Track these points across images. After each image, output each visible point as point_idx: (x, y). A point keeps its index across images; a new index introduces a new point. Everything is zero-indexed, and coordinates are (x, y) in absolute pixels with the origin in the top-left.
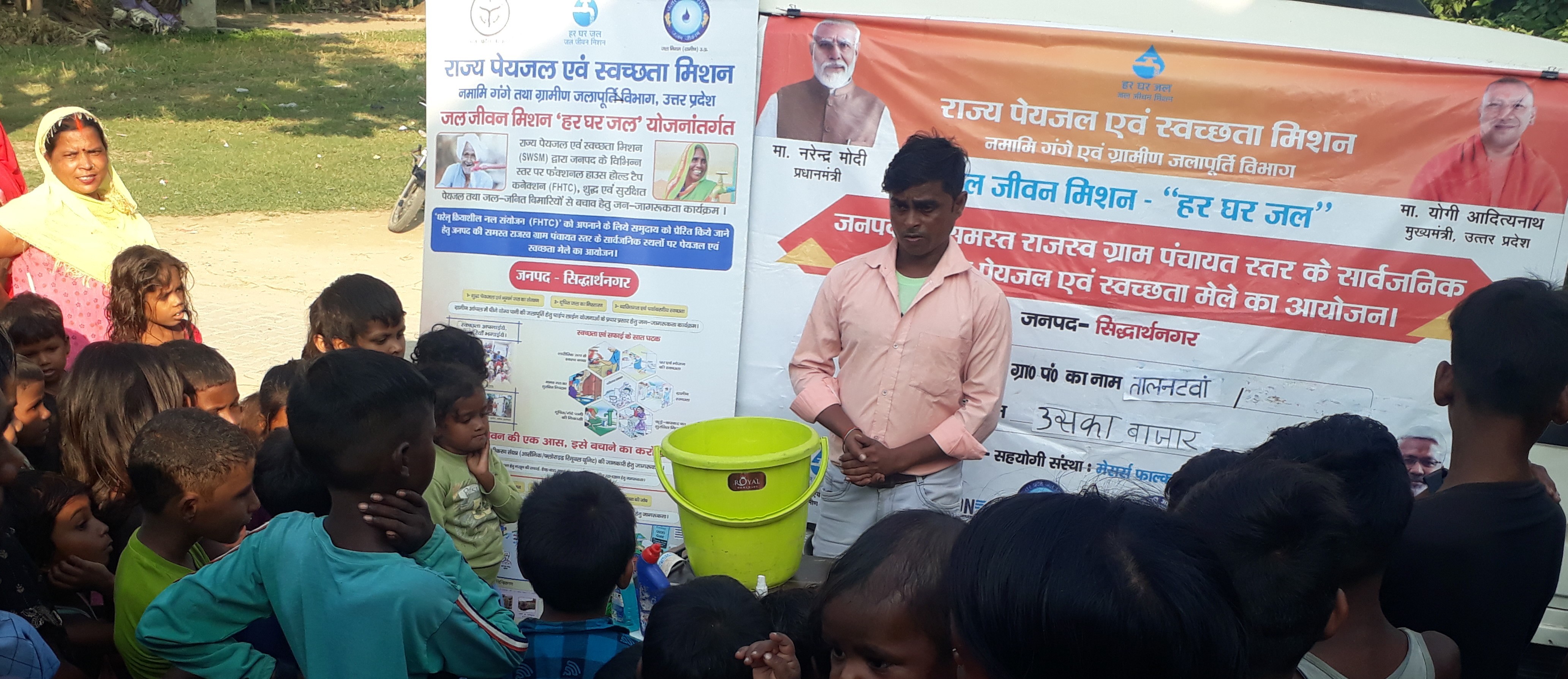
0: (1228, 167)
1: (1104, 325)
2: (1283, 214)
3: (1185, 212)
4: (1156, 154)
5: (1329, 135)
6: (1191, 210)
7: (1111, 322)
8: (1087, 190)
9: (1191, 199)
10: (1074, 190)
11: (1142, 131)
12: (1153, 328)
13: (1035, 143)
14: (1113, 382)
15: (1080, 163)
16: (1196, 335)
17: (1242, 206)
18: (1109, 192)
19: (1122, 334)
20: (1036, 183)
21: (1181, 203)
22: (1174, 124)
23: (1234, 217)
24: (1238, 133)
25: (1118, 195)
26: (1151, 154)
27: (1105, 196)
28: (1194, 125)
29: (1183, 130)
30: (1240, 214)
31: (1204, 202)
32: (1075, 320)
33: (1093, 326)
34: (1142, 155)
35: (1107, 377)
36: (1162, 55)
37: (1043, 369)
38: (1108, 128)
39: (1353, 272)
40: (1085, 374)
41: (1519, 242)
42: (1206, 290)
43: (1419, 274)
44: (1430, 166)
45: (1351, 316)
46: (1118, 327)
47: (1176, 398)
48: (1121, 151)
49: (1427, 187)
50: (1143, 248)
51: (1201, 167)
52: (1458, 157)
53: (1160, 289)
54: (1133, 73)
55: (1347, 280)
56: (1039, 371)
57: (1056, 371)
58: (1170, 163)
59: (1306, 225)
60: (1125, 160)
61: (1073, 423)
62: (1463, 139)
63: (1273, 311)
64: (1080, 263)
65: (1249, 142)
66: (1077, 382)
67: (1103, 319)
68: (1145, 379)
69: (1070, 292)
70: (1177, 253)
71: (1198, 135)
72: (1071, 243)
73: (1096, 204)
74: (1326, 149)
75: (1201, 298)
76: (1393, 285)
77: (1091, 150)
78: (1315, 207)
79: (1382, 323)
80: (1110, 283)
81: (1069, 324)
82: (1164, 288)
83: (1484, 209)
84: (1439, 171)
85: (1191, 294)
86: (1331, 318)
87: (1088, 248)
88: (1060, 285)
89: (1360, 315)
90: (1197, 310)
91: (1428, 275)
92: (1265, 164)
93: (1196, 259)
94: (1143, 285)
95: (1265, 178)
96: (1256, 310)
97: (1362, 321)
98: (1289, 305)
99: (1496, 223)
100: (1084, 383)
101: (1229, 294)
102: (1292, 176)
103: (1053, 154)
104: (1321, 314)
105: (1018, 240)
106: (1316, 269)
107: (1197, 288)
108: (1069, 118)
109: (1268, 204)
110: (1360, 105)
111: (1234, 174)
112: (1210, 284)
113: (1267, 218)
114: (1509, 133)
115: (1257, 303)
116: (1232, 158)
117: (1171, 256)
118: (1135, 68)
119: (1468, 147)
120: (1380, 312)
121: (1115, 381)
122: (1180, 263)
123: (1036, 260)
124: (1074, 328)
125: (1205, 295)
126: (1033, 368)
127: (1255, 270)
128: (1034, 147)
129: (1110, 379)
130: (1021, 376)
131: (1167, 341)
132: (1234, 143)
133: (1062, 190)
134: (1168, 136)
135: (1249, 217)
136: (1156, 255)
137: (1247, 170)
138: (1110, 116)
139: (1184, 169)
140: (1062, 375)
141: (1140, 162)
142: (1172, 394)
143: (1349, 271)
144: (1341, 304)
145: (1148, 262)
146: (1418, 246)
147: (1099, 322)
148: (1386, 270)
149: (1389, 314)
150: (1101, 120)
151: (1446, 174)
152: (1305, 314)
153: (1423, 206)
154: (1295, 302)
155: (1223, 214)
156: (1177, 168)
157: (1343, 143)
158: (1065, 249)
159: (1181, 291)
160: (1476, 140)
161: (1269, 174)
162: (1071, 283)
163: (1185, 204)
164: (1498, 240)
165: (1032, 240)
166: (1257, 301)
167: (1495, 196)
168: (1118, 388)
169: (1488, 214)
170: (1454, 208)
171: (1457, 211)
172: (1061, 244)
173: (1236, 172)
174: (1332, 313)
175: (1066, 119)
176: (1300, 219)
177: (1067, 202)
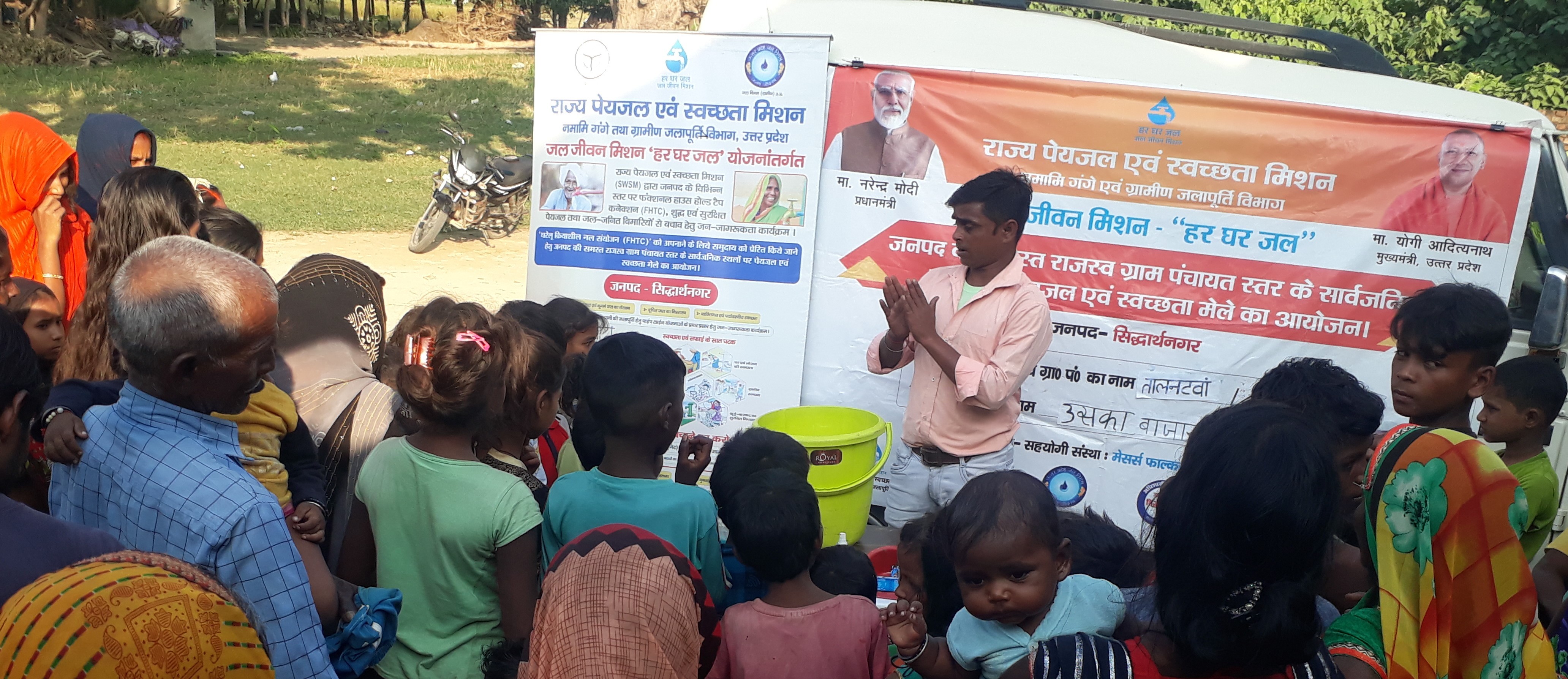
0: (1227, 201)
1: (1120, 334)
2: (1273, 241)
3: (1191, 238)
4: (1167, 189)
5: (1313, 175)
6: (1196, 237)
7: (1126, 331)
8: (1107, 219)
9: (1196, 227)
10: (1096, 218)
11: (1155, 170)
12: (1163, 337)
13: (1063, 178)
14: (1128, 382)
15: (1102, 196)
16: (1199, 343)
17: (1239, 234)
18: (1126, 221)
19: (1136, 341)
20: (1064, 212)
21: (1187, 231)
22: (1182, 164)
23: (1232, 243)
24: (1236, 172)
25: (1133, 223)
26: (1163, 189)
27: (1123, 223)
28: (1199, 165)
29: (1190, 169)
30: (1237, 240)
31: (1207, 230)
32: (1095, 329)
33: (1111, 334)
34: (1155, 189)
35: (1122, 378)
36: (1173, 106)
37: (1068, 371)
38: (1126, 166)
39: (1332, 291)
40: (1104, 376)
41: (1472, 267)
42: (1208, 305)
43: (1388, 293)
44: (1398, 202)
45: (1331, 328)
46: (1132, 335)
47: (1181, 397)
48: (1137, 186)
49: (1395, 219)
50: (1154, 268)
51: (1205, 200)
52: (1421, 195)
53: (1169, 304)
54: (1149, 120)
55: (1327, 297)
56: (1064, 373)
57: (1078, 372)
58: (1178, 197)
59: (1293, 251)
60: (1140, 194)
61: (1093, 418)
62: (1426, 180)
63: (1264, 323)
64: (1101, 281)
65: (1245, 180)
66: (1097, 382)
67: (1119, 329)
68: (1155, 380)
69: (1092, 305)
70: (1184, 273)
71: (1203, 173)
72: (1093, 263)
73: (1115, 231)
74: (1310, 186)
75: (1204, 312)
76: (1366, 302)
77: (1111, 185)
78: (1301, 235)
79: (1357, 334)
80: (1126, 298)
81: (1090, 332)
82: (1172, 303)
83: (1442, 239)
84: (1405, 206)
85: (1195, 308)
86: (1314, 329)
87: (1107, 268)
88: (1083, 300)
89: (1338, 327)
90: (1200, 321)
91: (1395, 294)
92: (1259, 199)
93: (1200, 278)
94: (1154, 300)
95: (1259, 211)
96: (1250, 322)
97: (1340, 332)
98: (1279, 318)
99: (1452, 251)
100: (1103, 383)
101: (1228, 309)
102: (1281, 209)
103: (1079, 187)
104: (1305, 326)
105: (1048, 260)
106: (1301, 288)
107: (1201, 303)
108: (1093, 157)
109: (1261, 233)
110: (1340, 150)
111: (1233, 207)
112: (1211, 299)
113: (1260, 244)
114: (1463, 176)
115: (1251, 316)
116: (1231, 192)
117: (1178, 275)
118: (1150, 116)
119: (1429, 187)
120: (1355, 324)
121: (1130, 382)
122: (1186, 281)
123: (1062, 278)
124: (1095, 336)
125: (1207, 309)
126: (1059, 370)
127: (1249, 288)
128: (1062, 181)
129: (1125, 380)
130: (1048, 377)
131: (1174, 347)
132: (1233, 180)
133: (1086, 218)
134: (1177, 174)
135: (1245, 243)
136: (1166, 274)
137: (1244, 204)
138: (1128, 156)
139: (1190, 202)
140: (1084, 376)
141: (1153, 195)
142: (1178, 393)
143: (1329, 289)
144: (1322, 318)
145: (1159, 280)
146: (1387, 269)
147: (1116, 331)
148: (1360, 289)
149: (1363, 326)
150: (1120, 159)
151: (1411, 209)
152: (1292, 325)
153: (1392, 236)
154: (1283, 316)
155: (1223, 240)
156: (1185, 201)
157: (1325, 182)
158: (1088, 269)
159: (1187, 305)
160: (1436, 181)
161: (1262, 207)
162: (1092, 298)
163: (1190, 232)
164: (1454, 266)
165: (1060, 261)
166: (1252, 315)
167: (1452, 227)
168: (1132, 387)
169: (1446, 243)
170: (1418, 238)
171: (1420, 240)
172: (1085, 264)
173: (1234, 205)
174: (1314, 326)
175: (1090, 158)
176: (1288, 245)
177: (1090, 228)
